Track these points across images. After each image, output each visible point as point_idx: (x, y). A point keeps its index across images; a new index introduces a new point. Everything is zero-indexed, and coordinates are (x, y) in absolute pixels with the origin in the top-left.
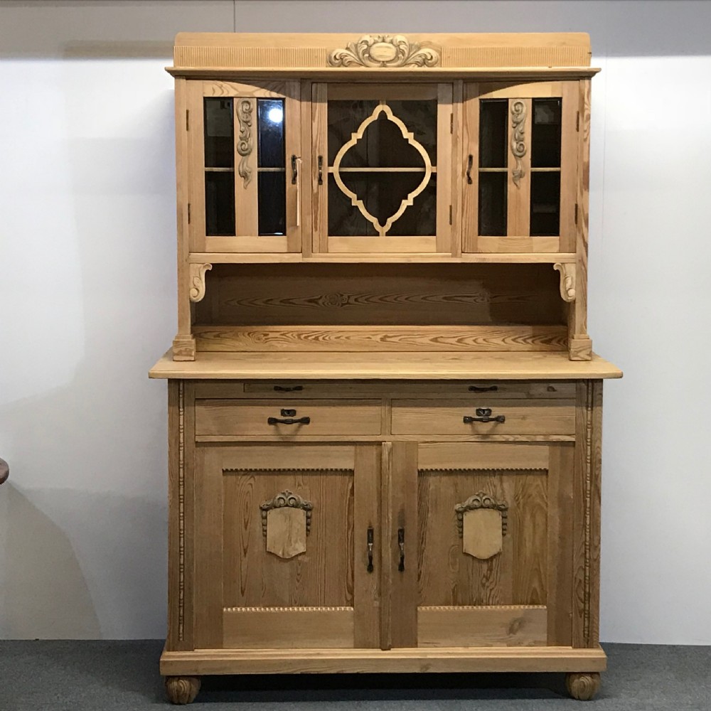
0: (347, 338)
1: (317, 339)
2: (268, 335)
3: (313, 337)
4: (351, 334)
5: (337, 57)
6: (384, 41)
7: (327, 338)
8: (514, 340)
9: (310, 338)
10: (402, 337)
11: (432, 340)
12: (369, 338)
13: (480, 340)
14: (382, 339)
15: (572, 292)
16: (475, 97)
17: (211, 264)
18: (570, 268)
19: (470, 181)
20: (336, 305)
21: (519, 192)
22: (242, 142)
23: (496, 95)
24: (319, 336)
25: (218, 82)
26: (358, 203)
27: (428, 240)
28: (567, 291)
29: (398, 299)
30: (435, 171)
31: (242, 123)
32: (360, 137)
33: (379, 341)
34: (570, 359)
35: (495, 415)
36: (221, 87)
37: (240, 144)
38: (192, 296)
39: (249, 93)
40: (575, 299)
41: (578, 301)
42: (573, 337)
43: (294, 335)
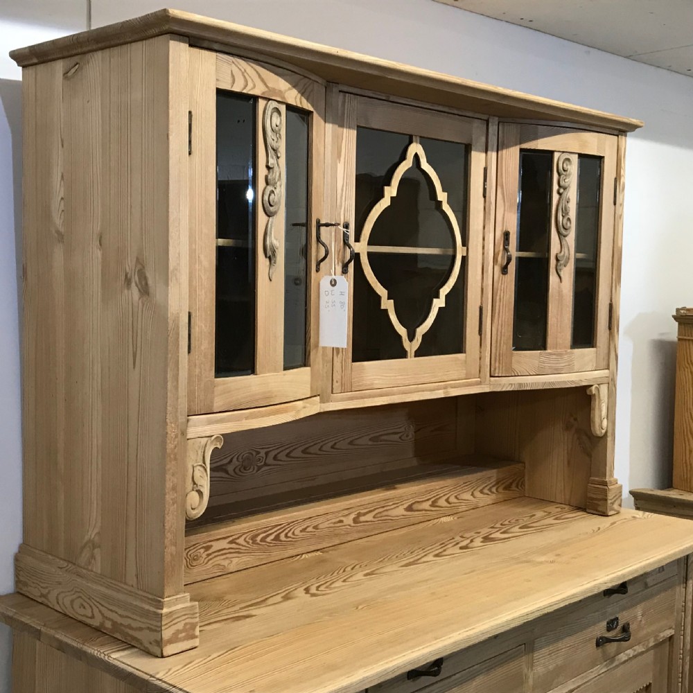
0: (316, 527)
1: (277, 538)
2: (211, 546)
3: (272, 537)
4: (320, 520)
7: (290, 534)
8: (481, 492)
9: (269, 539)
10: (376, 511)
11: (406, 510)
12: (341, 522)
13: (452, 499)
14: (356, 520)
15: (605, 423)
16: (516, 145)
17: (222, 435)
18: (604, 390)
19: (504, 270)
20: (251, 470)
21: (562, 287)
22: (270, 188)
23: (542, 144)
24: (280, 533)
25: (240, 61)
26: (388, 304)
27: (458, 359)
28: (601, 422)
29: (324, 448)
30: (465, 254)
31: (271, 151)
32: (394, 194)
33: (353, 525)
34: (604, 515)
35: (621, 623)
36: (244, 73)
37: (268, 192)
38: (189, 508)
39: (280, 93)
40: (606, 432)
41: (609, 434)
42: (605, 484)
43: (247, 539)
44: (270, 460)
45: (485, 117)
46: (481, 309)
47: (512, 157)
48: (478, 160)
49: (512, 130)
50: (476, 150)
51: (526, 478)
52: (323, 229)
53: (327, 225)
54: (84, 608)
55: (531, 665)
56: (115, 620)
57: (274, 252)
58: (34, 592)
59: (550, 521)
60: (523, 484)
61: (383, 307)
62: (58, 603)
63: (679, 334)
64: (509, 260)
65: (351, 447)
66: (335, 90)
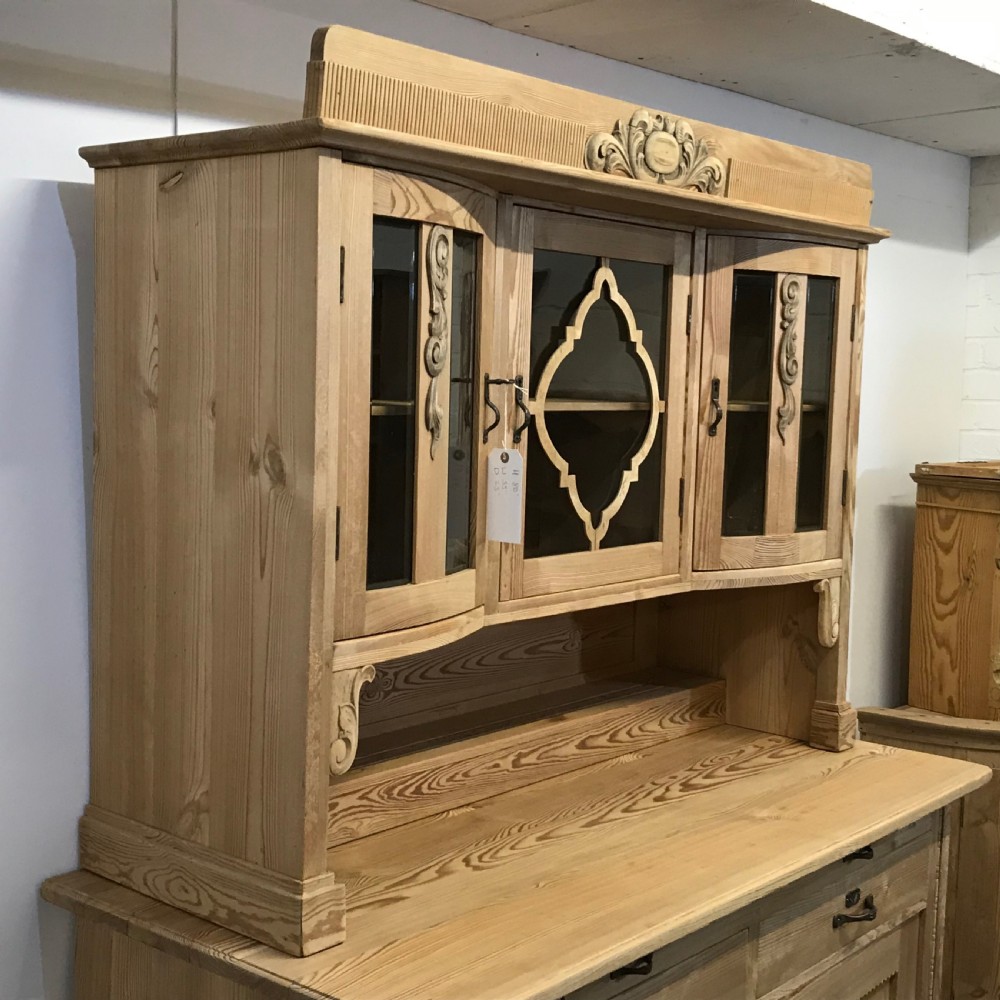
0: (466, 775)
1: (418, 791)
2: (337, 804)
3: (412, 789)
4: (472, 764)
5: (604, 154)
6: (665, 129)
7: (434, 785)
8: (672, 720)
9: (407, 793)
10: (541, 751)
11: (578, 747)
12: (497, 766)
13: (635, 731)
14: (515, 764)
15: (836, 629)
16: (728, 265)
17: (375, 665)
18: (835, 585)
19: (712, 430)
20: (376, 697)
21: (784, 450)
22: (434, 340)
23: (763, 263)
24: (422, 784)
25: (402, 178)
26: (568, 481)
27: (653, 550)
28: (832, 627)
29: (468, 665)
30: (663, 411)
31: (435, 292)
32: (578, 335)
33: (511, 769)
34: (834, 750)
35: (863, 897)
36: (406, 192)
37: (431, 345)
38: (334, 761)
39: (447, 215)
40: (838, 641)
41: (841, 644)
42: (835, 709)
43: (381, 793)
44: (400, 684)
45: (691, 229)
46: (682, 482)
47: (723, 282)
48: (681, 285)
49: (723, 245)
50: (678, 273)
51: (727, 701)
52: (492, 387)
53: (498, 382)
54: (186, 891)
55: (756, 955)
56: (233, 908)
57: (437, 423)
58: (110, 869)
59: (765, 759)
60: (723, 709)
61: (562, 485)
62: (146, 884)
63: (919, 499)
64: (719, 417)
65: (503, 662)
66: (509, 203)
